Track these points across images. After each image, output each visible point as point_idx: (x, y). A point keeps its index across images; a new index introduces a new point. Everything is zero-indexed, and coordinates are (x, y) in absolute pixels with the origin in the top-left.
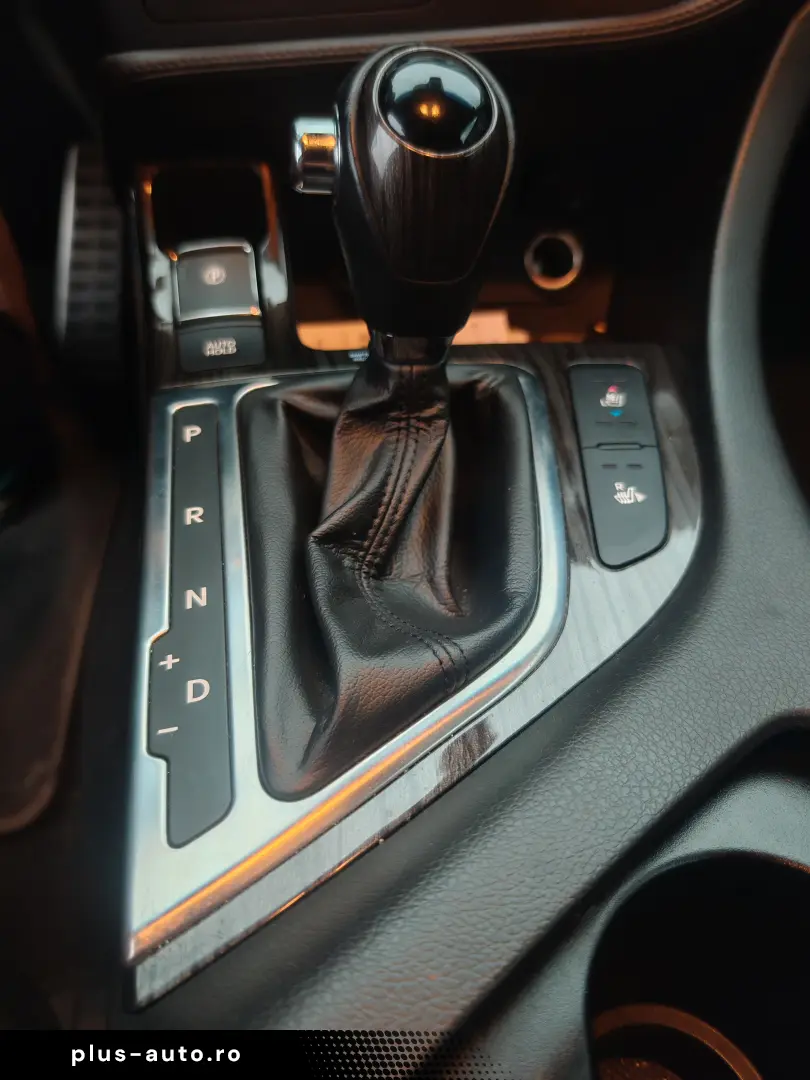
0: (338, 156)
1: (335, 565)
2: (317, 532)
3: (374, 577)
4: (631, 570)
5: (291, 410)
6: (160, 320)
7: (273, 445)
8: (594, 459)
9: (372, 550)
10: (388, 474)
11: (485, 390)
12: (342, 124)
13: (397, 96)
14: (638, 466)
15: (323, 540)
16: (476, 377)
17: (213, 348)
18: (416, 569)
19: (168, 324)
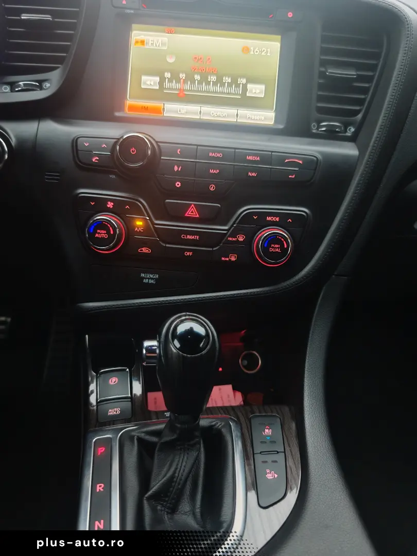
0: (157, 351)
1: (154, 510)
2: (146, 495)
3: (170, 513)
4: (271, 508)
5: (140, 440)
6: (91, 404)
8: (259, 458)
9: (169, 502)
10: (176, 469)
11: (216, 429)
12: (159, 342)
13: (178, 333)
14: (276, 462)
15: (149, 499)
16: (213, 423)
17: (112, 412)
18: (188, 509)
19: (94, 406)
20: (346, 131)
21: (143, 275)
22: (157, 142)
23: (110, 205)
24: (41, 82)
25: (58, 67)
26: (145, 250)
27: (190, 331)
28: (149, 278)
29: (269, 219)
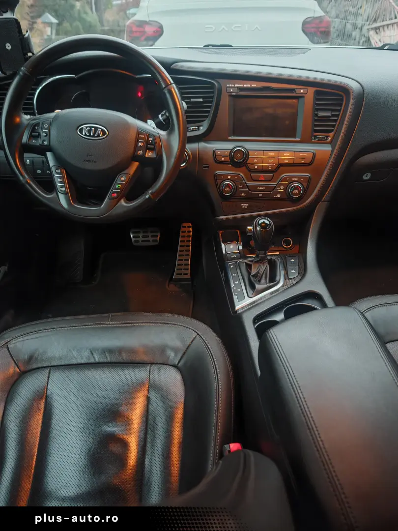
0: (253, 230)
1: (254, 278)
2: (251, 275)
4: (293, 279)
5: (245, 263)
7: (243, 267)
9: (258, 277)
10: (260, 269)
11: (273, 260)
12: (253, 227)
13: (260, 223)
14: (295, 268)
17: (233, 257)
19: (225, 254)
20: (327, 139)
21: (242, 205)
22: (247, 150)
23: (229, 177)
24: (199, 127)
25: (205, 120)
26: (243, 194)
27: (264, 222)
28: (245, 206)
29: (293, 179)
